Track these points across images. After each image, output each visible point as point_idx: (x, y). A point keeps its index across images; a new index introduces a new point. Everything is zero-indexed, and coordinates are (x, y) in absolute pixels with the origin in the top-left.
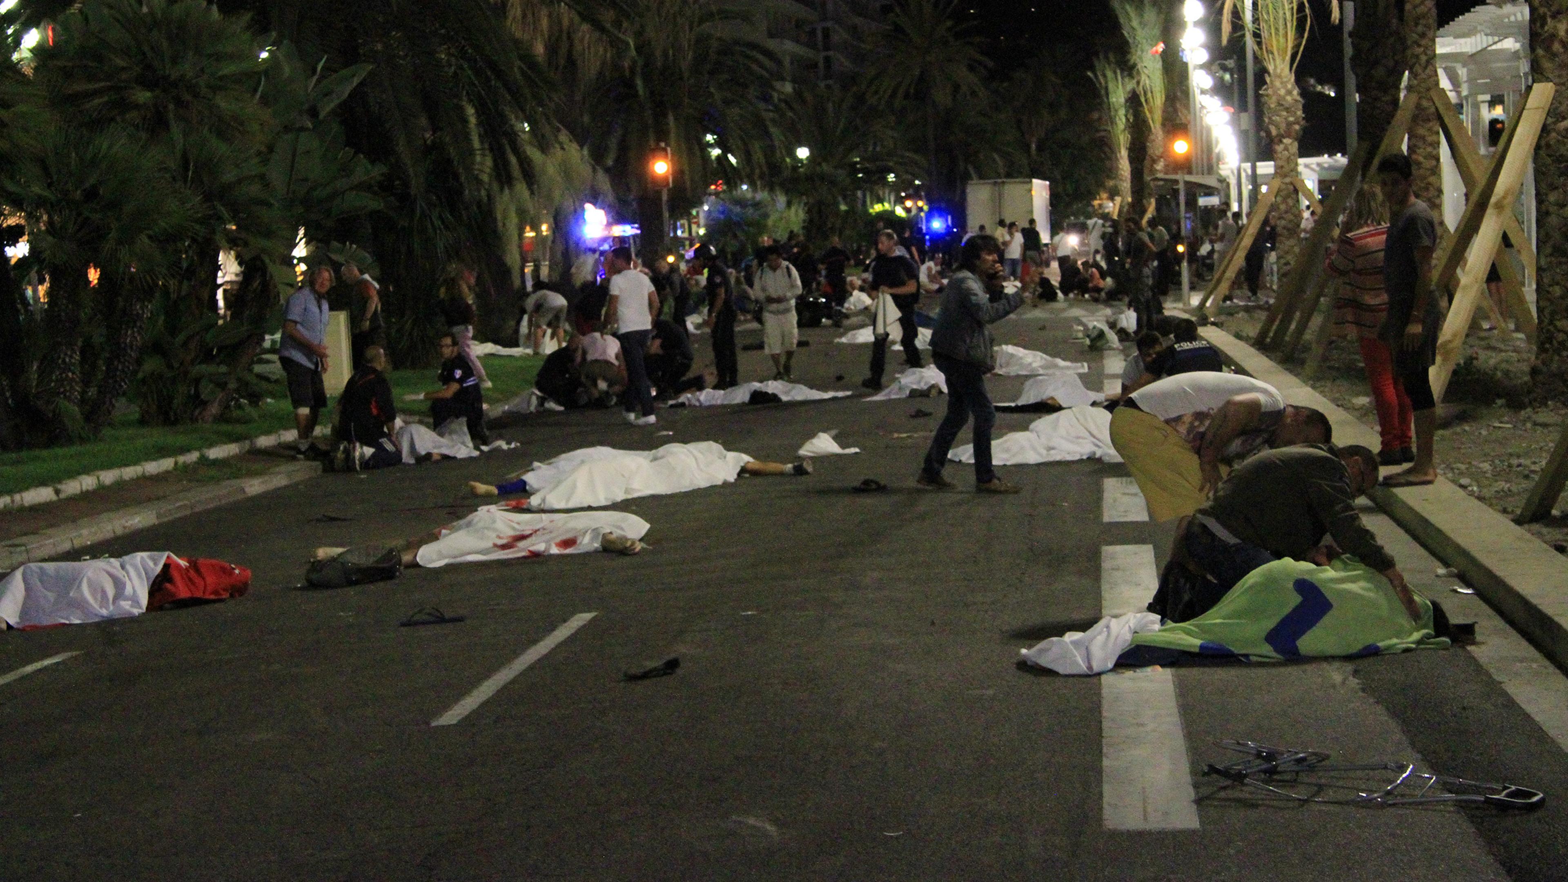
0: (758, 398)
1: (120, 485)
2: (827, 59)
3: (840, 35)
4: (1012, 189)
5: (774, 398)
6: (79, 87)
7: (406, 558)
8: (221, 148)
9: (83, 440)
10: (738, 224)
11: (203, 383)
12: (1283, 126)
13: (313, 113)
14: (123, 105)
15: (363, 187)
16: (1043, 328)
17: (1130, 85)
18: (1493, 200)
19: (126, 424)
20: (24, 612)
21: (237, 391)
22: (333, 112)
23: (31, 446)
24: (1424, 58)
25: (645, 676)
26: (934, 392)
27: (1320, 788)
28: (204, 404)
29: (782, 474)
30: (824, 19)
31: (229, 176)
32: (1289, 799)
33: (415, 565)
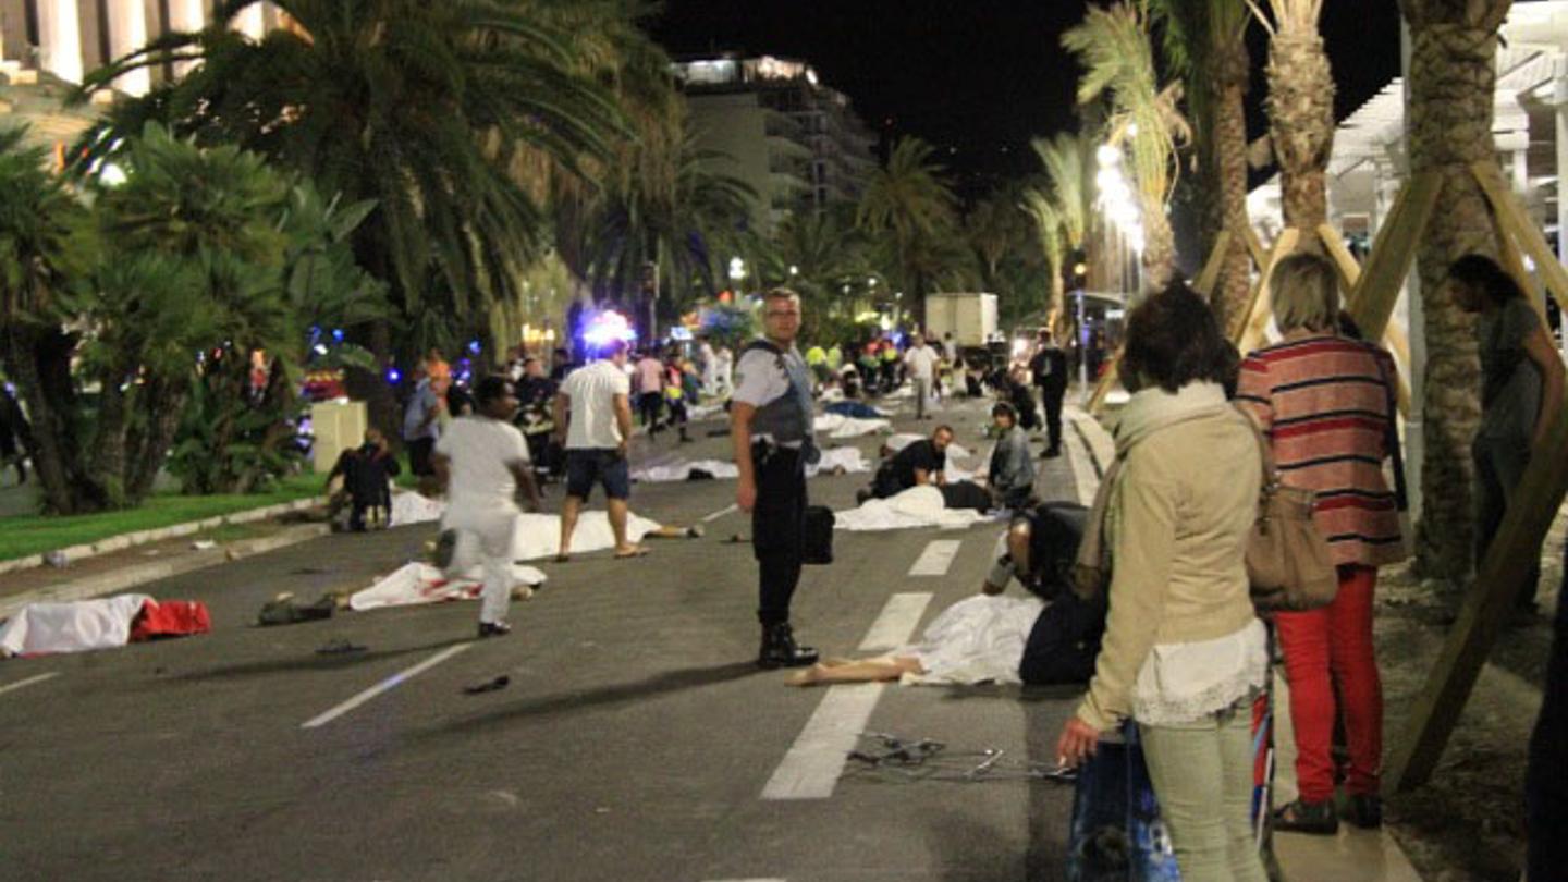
0: (696, 475)
1: (150, 544)
2: (822, 191)
3: (831, 169)
4: (965, 302)
5: (708, 476)
6: (130, 218)
7: (342, 602)
8: (240, 268)
9: (126, 507)
10: (725, 330)
11: (234, 461)
12: (1157, 253)
13: (329, 236)
14: (165, 233)
15: (367, 300)
16: (963, 419)
17: (1060, 216)
18: (1251, 321)
19: (166, 494)
20: (27, 642)
21: (262, 467)
22: (345, 238)
23: (84, 511)
24: (1235, 204)
25: (482, 690)
26: (838, 472)
27: (936, 768)
28: (236, 478)
29: (676, 537)
30: (820, 156)
31: (250, 290)
32: (907, 777)
33: (348, 608)
